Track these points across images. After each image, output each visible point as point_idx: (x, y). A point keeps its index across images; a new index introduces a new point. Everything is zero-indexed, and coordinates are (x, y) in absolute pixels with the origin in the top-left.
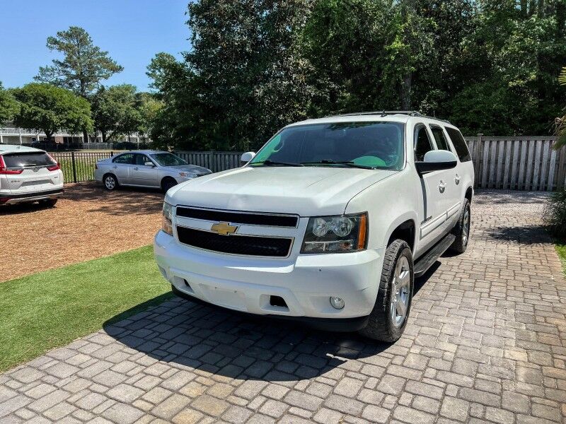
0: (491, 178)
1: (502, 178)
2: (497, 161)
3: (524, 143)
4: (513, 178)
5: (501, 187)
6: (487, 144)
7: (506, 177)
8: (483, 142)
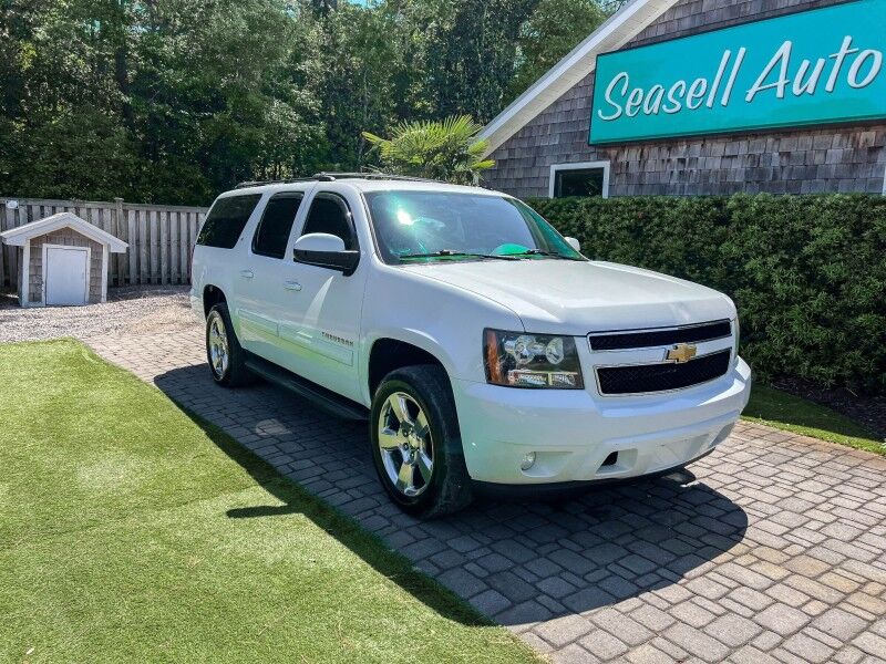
0: (144, 268)
1: (160, 268)
2: (149, 241)
3: (183, 217)
4: (174, 269)
5: (160, 282)
6: (132, 215)
7: (164, 266)
8: (126, 212)
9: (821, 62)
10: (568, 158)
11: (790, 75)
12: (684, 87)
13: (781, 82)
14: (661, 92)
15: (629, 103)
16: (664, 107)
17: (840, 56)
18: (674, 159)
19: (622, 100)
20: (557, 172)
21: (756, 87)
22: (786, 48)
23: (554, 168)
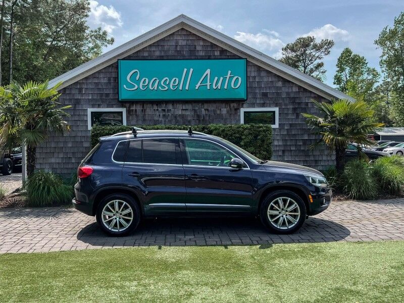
9: (222, 78)
10: (99, 106)
11: (211, 81)
12: (168, 81)
13: (208, 84)
14: (157, 81)
15: (141, 84)
16: (160, 87)
17: (228, 77)
18: (160, 109)
19: (138, 82)
20: (92, 113)
21: (199, 84)
22: (208, 71)
23: (90, 110)
